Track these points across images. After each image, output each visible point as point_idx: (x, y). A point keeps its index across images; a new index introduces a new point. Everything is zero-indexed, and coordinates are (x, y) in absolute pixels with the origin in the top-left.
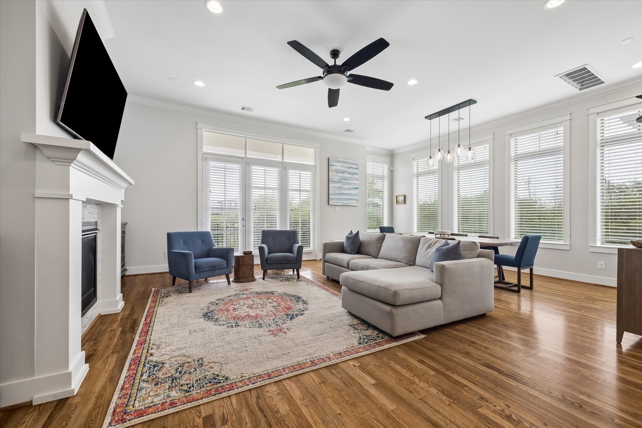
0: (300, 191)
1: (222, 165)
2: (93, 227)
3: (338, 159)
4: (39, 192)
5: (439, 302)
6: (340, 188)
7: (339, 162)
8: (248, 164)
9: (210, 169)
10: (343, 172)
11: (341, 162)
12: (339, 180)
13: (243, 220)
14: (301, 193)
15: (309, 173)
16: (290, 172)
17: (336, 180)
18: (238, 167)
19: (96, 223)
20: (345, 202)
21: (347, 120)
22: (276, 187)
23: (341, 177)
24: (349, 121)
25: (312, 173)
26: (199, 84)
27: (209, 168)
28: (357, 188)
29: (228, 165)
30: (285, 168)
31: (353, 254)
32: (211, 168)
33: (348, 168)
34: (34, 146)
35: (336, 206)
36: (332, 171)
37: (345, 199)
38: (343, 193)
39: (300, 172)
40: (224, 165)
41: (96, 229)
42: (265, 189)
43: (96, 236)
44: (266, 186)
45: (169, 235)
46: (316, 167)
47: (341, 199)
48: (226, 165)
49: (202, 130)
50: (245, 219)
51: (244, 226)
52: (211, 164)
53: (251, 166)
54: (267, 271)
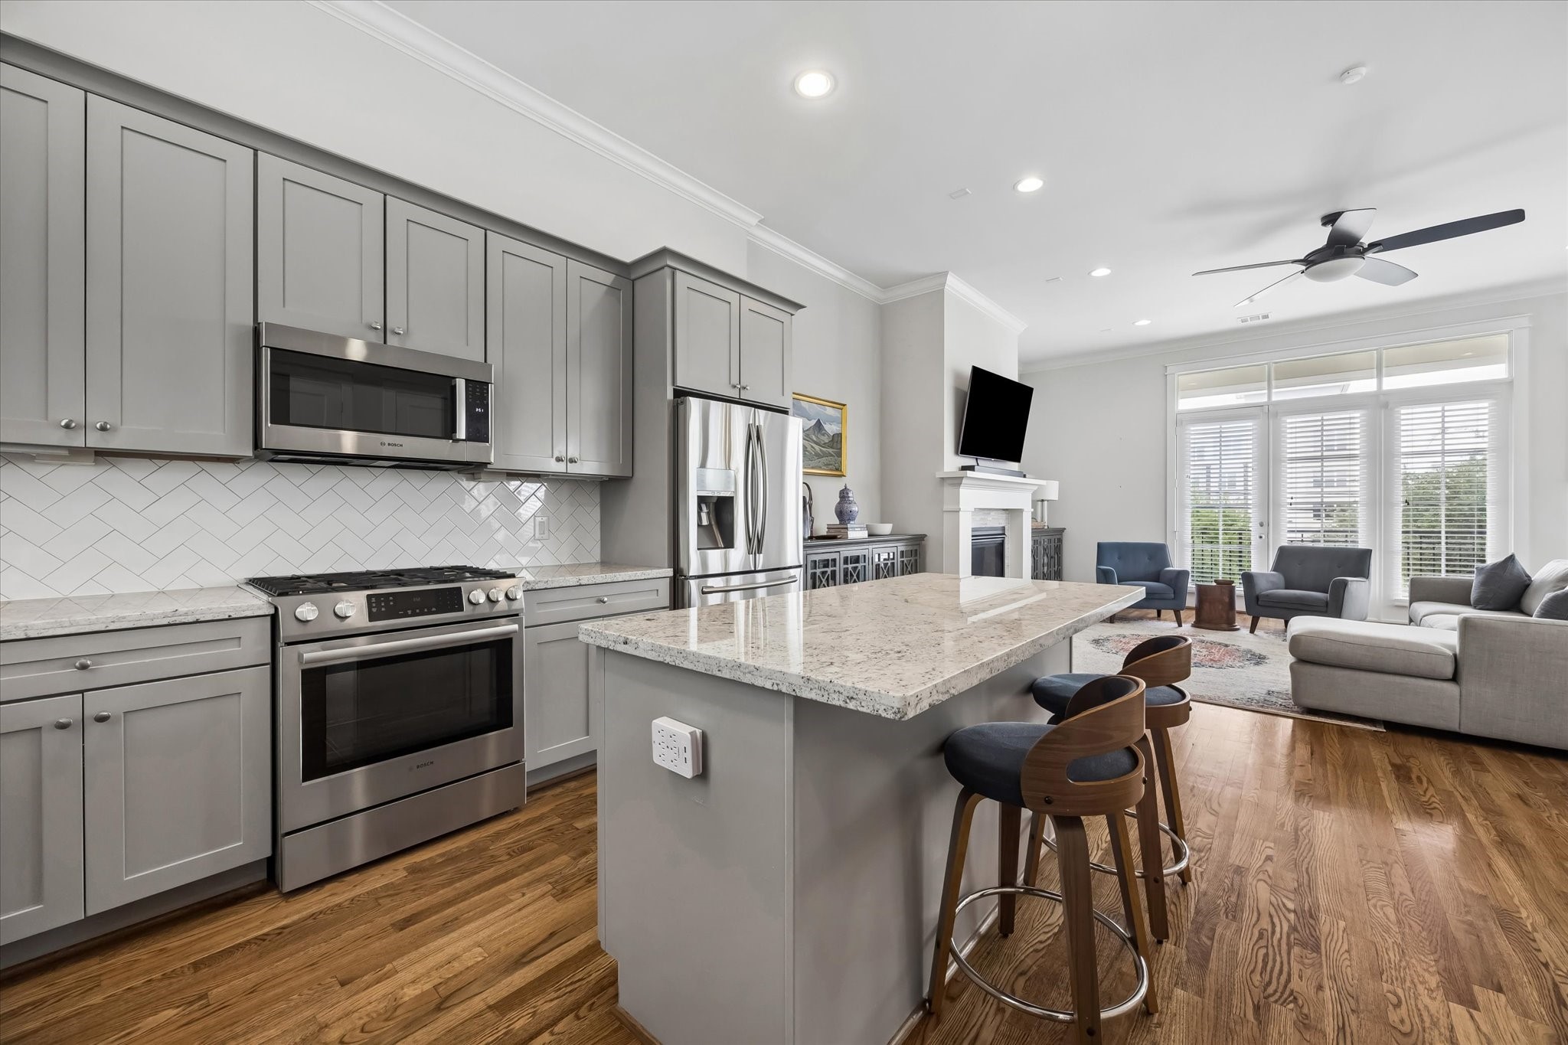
1: (1214, 427)
2: (1000, 532)
4: (946, 508)
5: (1451, 688)
8: (1276, 415)
9: (1190, 438)
13: (1261, 525)
15: (1486, 405)
16: (1403, 411)
18: (1251, 424)
19: (1004, 528)
22: (1359, 452)
25: (1494, 402)
27: (1187, 436)
29: (1228, 425)
30: (1386, 406)
31: (1479, 609)
32: (1192, 437)
34: (943, 479)
39: (1443, 408)
40: (1218, 427)
41: (1004, 534)
42: (1322, 459)
43: (1003, 541)
45: (1099, 545)
46: (1512, 382)
48: (1224, 426)
49: (1176, 376)
50: (1265, 524)
51: (1261, 537)
52: (1192, 429)
53: (1283, 419)
54: (1259, 618)
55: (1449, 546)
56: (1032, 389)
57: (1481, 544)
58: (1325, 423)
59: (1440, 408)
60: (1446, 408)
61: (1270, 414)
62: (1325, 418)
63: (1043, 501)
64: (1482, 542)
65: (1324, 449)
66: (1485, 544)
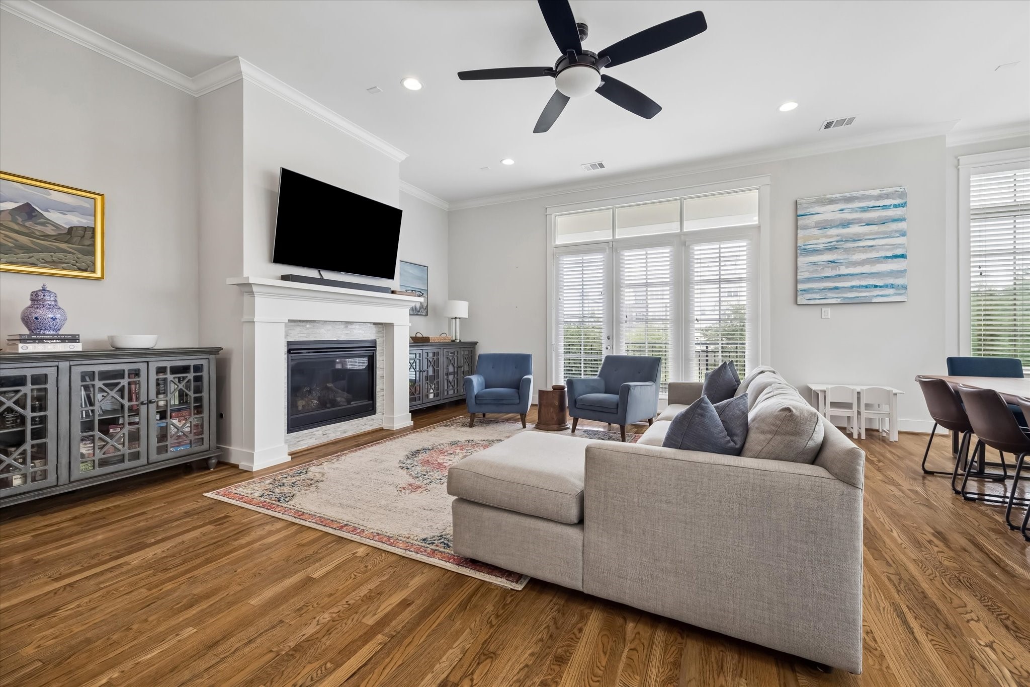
0: (720, 282)
1: (578, 258)
2: (367, 345)
3: (828, 196)
4: (244, 318)
6: (834, 262)
7: (832, 201)
8: (618, 250)
9: (563, 267)
10: (846, 224)
11: (840, 200)
12: (832, 244)
13: (609, 338)
14: (722, 286)
15: (745, 244)
16: (696, 248)
17: (821, 247)
18: (602, 256)
19: (374, 341)
20: (850, 295)
21: (789, 107)
22: (668, 280)
23: (837, 236)
24: (798, 106)
25: (749, 242)
26: (508, 162)
27: (561, 265)
28: (903, 256)
29: (587, 257)
30: (685, 243)
33: (864, 210)
35: (821, 307)
36: (806, 228)
37: (852, 287)
38: (847, 275)
39: (720, 246)
40: (581, 258)
41: (375, 347)
42: (647, 285)
43: (374, 353)
44: (649, 281)
46: (759, 227)
47: (836, 288)
48: (584, 258)
49: (553, 216)
50: (611, 338)
51: (607, 348)
52: (566, 259)
53: (622, 253)
54: (578, 419)
55: (724, 354)
56: (402, 211)
57: (742, 352)
58: (648, 256)
59: (718, 246)
60: (722, 246)
61: (614, 249)
62: (648, 252)
63: (456, 318)
64: (743, 351)
65: (648, 277)
66: (744, 352)
